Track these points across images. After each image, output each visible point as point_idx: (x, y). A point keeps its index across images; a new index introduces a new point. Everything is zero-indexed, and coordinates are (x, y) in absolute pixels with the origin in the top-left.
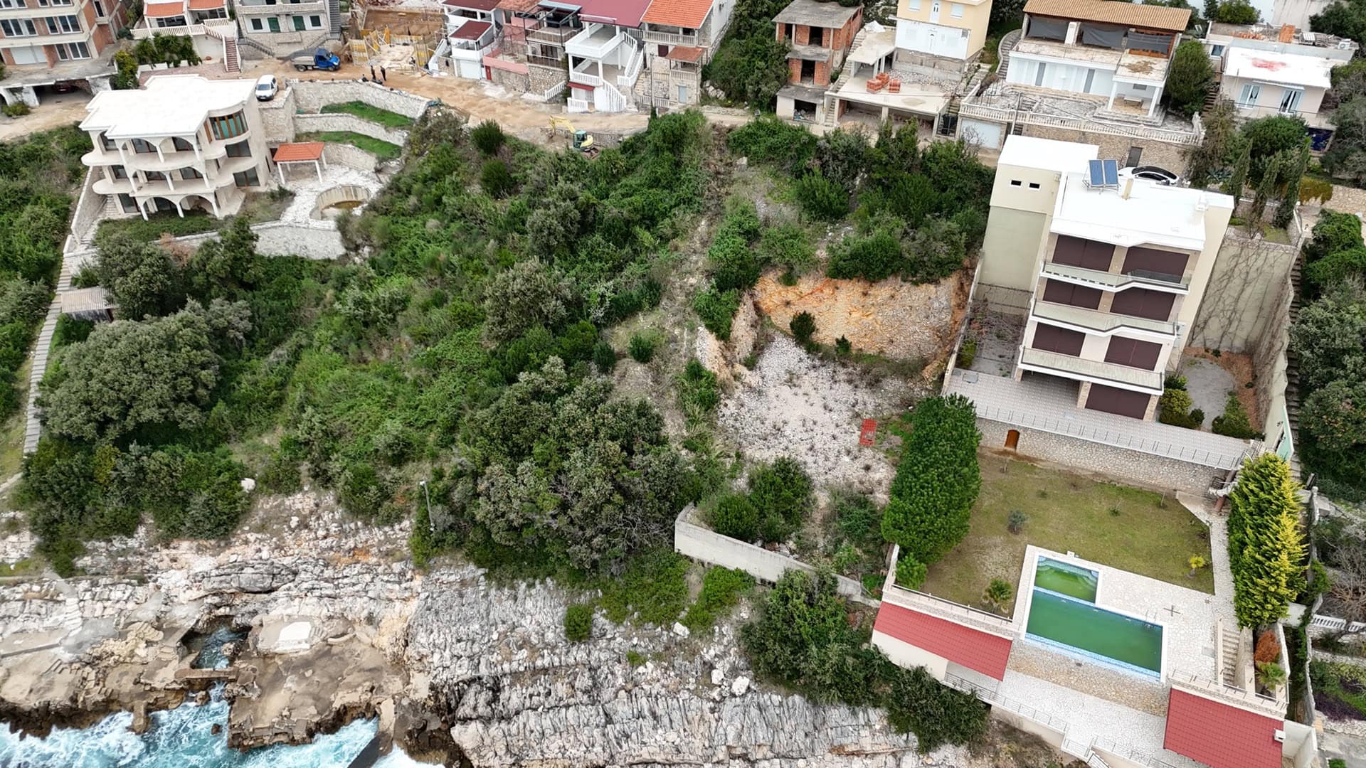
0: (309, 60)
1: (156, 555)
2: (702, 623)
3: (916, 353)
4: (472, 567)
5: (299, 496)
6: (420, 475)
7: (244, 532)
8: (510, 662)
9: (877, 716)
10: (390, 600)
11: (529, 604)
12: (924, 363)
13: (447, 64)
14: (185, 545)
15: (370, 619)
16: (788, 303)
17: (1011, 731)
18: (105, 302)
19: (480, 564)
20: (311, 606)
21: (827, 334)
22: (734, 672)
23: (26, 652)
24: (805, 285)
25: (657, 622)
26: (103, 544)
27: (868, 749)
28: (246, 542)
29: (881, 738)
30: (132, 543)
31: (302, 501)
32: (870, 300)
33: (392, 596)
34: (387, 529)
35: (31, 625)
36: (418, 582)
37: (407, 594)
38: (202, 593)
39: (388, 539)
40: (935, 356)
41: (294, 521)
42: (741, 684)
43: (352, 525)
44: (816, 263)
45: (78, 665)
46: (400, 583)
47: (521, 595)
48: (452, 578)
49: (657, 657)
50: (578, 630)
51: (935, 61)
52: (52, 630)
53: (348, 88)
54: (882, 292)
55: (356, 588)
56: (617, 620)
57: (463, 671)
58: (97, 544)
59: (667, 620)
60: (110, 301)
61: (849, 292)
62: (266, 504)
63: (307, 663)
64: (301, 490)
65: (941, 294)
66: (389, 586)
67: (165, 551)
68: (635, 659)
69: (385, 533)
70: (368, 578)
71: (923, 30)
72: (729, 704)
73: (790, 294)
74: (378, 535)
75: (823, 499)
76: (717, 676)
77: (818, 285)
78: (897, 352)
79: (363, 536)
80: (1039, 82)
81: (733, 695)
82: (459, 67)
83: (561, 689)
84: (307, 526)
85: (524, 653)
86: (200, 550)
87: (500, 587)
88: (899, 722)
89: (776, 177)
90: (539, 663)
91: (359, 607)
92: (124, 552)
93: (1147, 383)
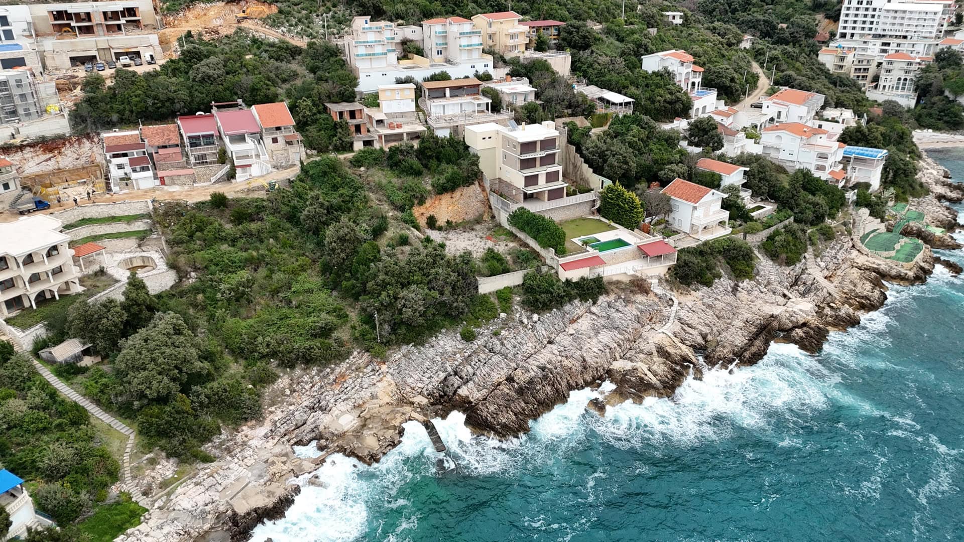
0: (32, 206)
1: (237, 437)
2: (507, 309)
3: (477, 214)
4: (405, 347)
5: (280, 380)
6: (343, 334)
7: (265, 409)
8: (456, 360)
9: (577, 302)
10: (375, 384)
11: (441, 343)
12: (481, 216)
13: (127, 185)
14: (244, 428)
15: (373, 397)
16: (422, 214)
17: (610, 283)
19: (408, 344)
20: (342, 406)
21: (441, 222)
22: (530, 318)
23: (238, 493)
24: (428, 203)
25: (494, 318)
26: (210, 444)
27: (581, 314)
28: (271, 412)
29: (582, 308)
30: (223, 437)
31: (283, 382)
32: (454, 200)
33: (375, 381)
34: (347, 360)
35: (227, 482)
36: (384, 368)
37: (381, 376)
38: (277, 438)
39: (351, 365)
40: (484, 212)
41: (288, 392)
42: (535, 317)
43: (328, 370)
44: (429, 192)
45: (269, 483)
46: (374, 375)
47: (434, 343)
48: (399, 356)
49: (503, 328)
50: (468, 337)
51: (403, 115)
52: (238, 479)
54: (457, 194)
55: (356, 388)
56: (479, 327)
57: (442, 375)
58: (206, 446)
59: (496, 316)
61: (446, 198)
62: (268, 391)
63: (364, 426)
64: (279, 377)
65: (475, 188)
66: (372, 377)
67: (240, 434)
68: (496, 334)
69: (347, 363)
70: (359, 380)
71: (394, 103)
72: (537, 325)
73: (422, 209)
74: (344, 365)
75: (509, 258)
76: (525, 321)
77: (433, 201)
78: (471, 217)
79: (338, 370)
80: (444, 113)
81: (536, 322)
82: (137, 184)
83: (482, 356)
84: (295, 391)
85: (458, 356)
86: (252, 428)
87: (423, 345)
88: (583, 298)
89: (383, 170)
90: (466, 355)
91: (365, 394)
92: (221, 444)
93: (560, 184)
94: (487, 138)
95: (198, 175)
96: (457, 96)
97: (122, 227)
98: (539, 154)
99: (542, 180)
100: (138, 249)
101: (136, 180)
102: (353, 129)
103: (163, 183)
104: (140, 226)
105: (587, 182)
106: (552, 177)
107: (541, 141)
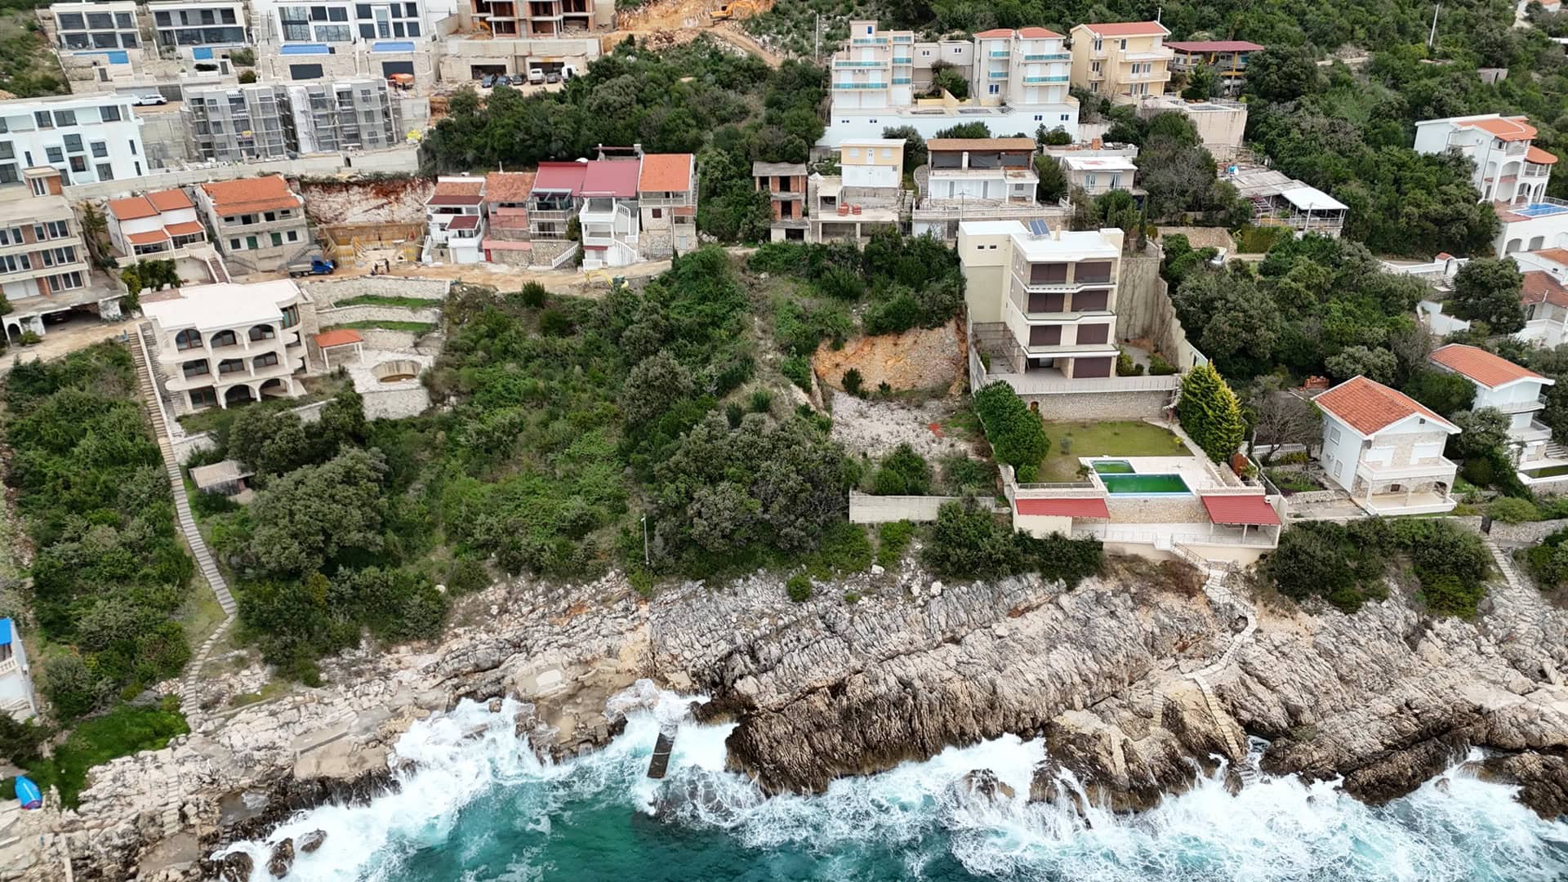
0: (308, 267)
1: (382, 660)
2: (891, 561)
3: (941, 381)
4: (689, 583)
5: (491, 589)
6: (605, 539)
7: (450, 629)
8: (759, 629)
9: (1033, 578)
10: (622, 633)
11: (751, 592)
12: (948, 385)
13: (442, 254)
14: (403, 649)
15: (610, 653)
16: (837, 365)
17: (1119, 557)
18: (238, 471)
19: (694, 579)
20: (553, 655)
21: (871, 384)
22: (926, 586)
23: (320, 745)
24: (849, 348)
25: (859, 570)
26: (334, 660)
27: (1035, 602)
28: (456, 636)
29: (1041, 592)
30: (359, 653)
31: (494, 594)
32: (900, 349)
33: (623, 629)
34: (595, 583)
35: (315, 723)
36: (644, 610)
37: (636, 623)
38: (440, 679)
39: (598, 592)
40: (954, 378)
41: (495, 610)
42: (937, 587)
43: (561, 591)
44: (855, 329)
45: (374, 744)
46: (626, 617)
47: (739, 589)
48: (675, 596)
49: (867, 593)
50: (799, 594)
51: (875, 192)
52: (333, 725)
53: (356, 284)
54: (907, 340)
55: (588, 632)
56: (826, 579)
57: (724, 648)
58: (328, 661)
59: (864, 567)
60: (243, 470)
61: (884, 344)
62: (463, 603)
63: (571, 697)
64: (491, 583)
65: (947, 333)
66: (619, 620)
67: (389, 657)
68: (851, 600)
69: (594, 587)
70: (597, 620)
71: (862, 171)
72: (933, 603)
73: (838, 358)
74: (588, 590)
75: (938, 468)
76: (916, 590)
77: (860, 345)
78: (927, 383)
79: (575, 595)
80: (951, 196)
81: (933, 597)
82: (455, 255)
83: (807, 632)
84: (506, 611)
85: (766, 621)
86: (415, 651)
87: (720, 589)
88: (1049, 575)
89: (796, 282)
90: (781, 623)
91: (599, 645)
92: (353, 663)
93: (1108, 350)
94: (987, 248)
95: (537, 253)
96: (988, 168)
97: (403, 315)
98: (1070, 288)
99: (1069, 337)
100: (414, 350)
101: (454, 249)
102: (778, 208)
103: (489, 259)
104: (427, 316)
105: (1173, 352)
106: (1090, 335)
107: (1078, 265)
